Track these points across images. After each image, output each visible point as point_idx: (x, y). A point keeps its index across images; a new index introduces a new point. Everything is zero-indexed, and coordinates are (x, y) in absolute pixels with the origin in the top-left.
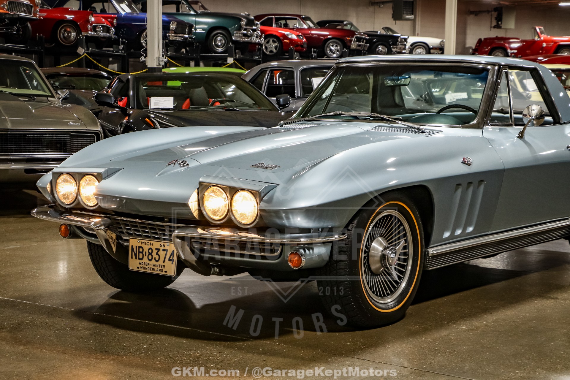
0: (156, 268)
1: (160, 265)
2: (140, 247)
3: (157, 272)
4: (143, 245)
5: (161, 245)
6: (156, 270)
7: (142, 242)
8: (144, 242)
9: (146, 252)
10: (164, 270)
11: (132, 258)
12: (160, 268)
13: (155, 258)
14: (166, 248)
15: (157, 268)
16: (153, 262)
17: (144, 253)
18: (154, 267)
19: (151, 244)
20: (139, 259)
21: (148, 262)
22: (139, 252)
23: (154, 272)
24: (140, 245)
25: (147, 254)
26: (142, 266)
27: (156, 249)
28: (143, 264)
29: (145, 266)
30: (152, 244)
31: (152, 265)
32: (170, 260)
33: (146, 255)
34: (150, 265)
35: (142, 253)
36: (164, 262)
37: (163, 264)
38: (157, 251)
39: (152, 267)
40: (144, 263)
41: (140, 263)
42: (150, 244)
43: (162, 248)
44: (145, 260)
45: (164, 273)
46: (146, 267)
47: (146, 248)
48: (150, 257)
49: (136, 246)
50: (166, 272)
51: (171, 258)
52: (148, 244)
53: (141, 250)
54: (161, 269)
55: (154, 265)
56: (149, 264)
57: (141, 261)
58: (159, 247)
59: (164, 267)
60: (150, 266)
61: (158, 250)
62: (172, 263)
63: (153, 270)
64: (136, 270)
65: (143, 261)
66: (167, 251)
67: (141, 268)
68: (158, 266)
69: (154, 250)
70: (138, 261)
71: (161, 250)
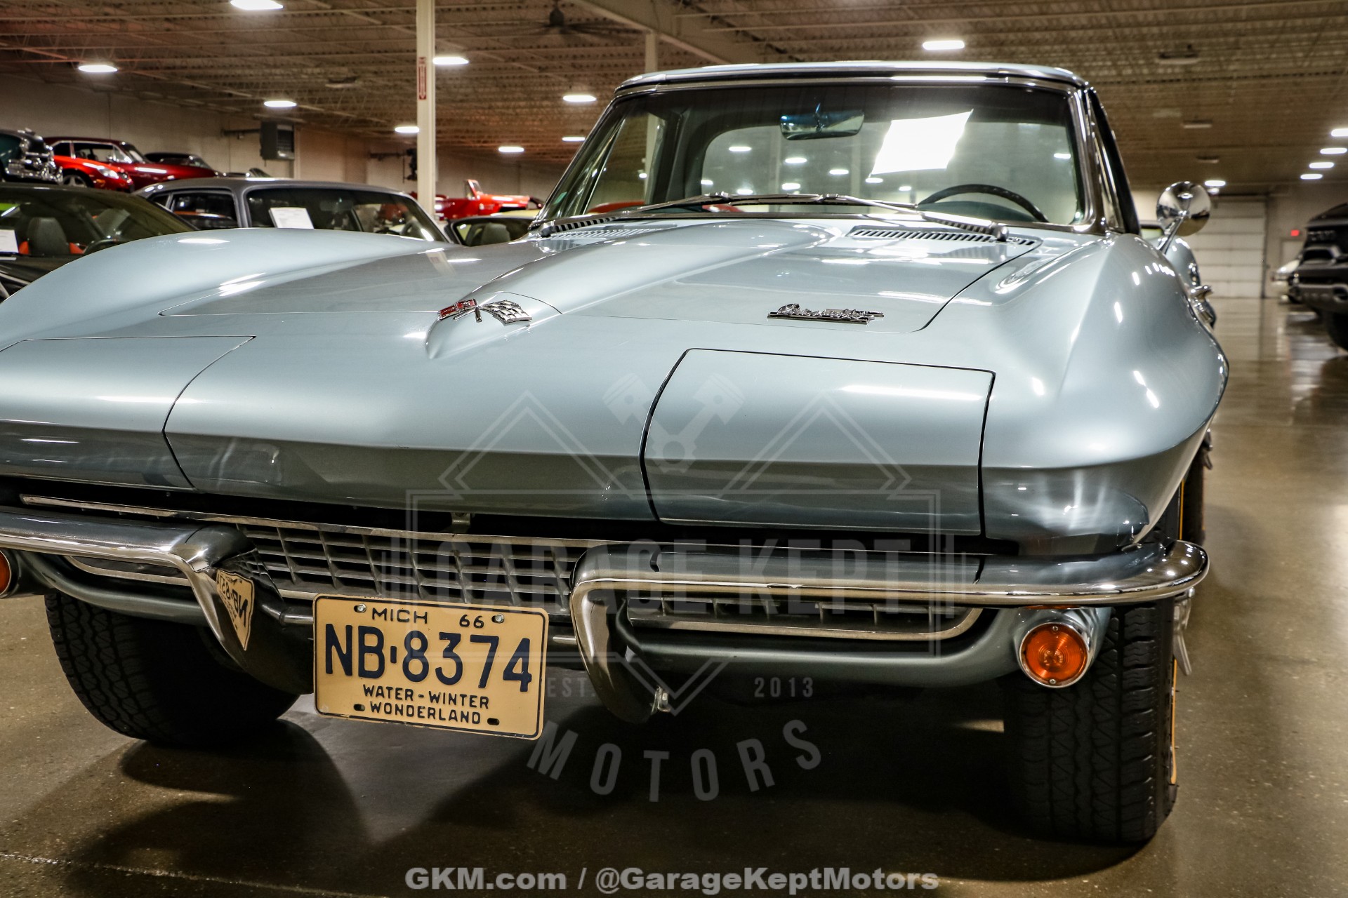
0: (446, 709)
1: (463, 696)
2: (364, 630)
3: (453, 724)
4: (379, 623)
5: (463, 619)
6: (446, 715)
7: (375, 611)
8: (385, 612)
9: (394, 650)
10: (485, 714)
11: (329, 670)
12: (467, 709)
13: (439, 671)
14: (489, 630)
15: (452, 707)
16: (432, 684)
17: (387, 652)
18: (434, 705)
19: (416, 617)
20: (364, 673)
21: (406, 684)
22: (364, 650)
23: (437, 722)
24: (366, 620)
25: (402, 654)
26: (377, 701)
27: (443, 636)
28: (382, 695)
29: (393, 702)
30: (425, 618)
31: (427, 697)
32: (509, 675)
33: (394, 660)
34: (415, 697)
35: (378, 650)
36: (483, 684)
37: (481, 693)
38: (447, 643)
39: (426, 703)
40: (390, 689)
41: (368, 691)
42: (411, 617)
43: (472, 631)
44: (394, 676)
45: (484, 726)
46: (400, 703)
47: (395, 634)
48: (416, 667)
49: (349, 629)
50: (493, 721)
51: (518, 669)
52: (403, 616)
53: (371, 641)
54: (472, 710)
55: (434, 698)
56: (410, 694)
57: (370, 683)
58: (455, 628)
59: (485, 702)
60: (417, 702)
61: (455, 639)
62: (524, 689)
63: (433, 715)
64: (351, 717)
65: (383, 682)
66: (494, 641)
67: (375, 708)
68: (455, 702)
69: (433, 639)
70: (358, 683)
71: (465, 639)
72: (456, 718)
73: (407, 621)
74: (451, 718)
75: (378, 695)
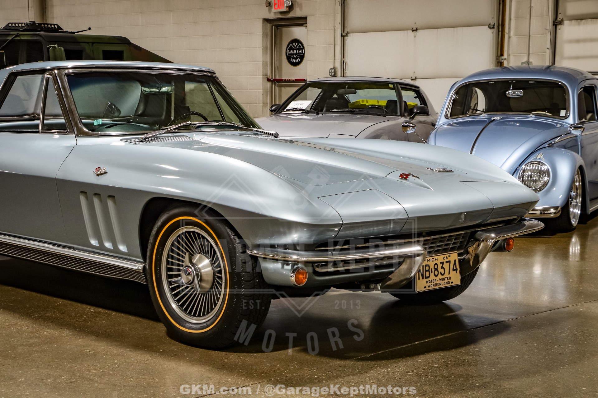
0: (443, 282)
1: (446, 278)
2: (426, 266)
4: (429, 263)
5: (444, 258)
6: (443, 284)
7: (427, 260)
8: (430, 260)
9: (432, 269)
10: (451, 281)
11: (419, 279)
12: (447, 281)
13: (441, 272)
14: (449, 259)
15: (444, 281)
16: (440, 277)
17: (430, 270)
18: (441, 282)
19: (435, 259)
20: (426, 278)
21: (435, 278)
22: (426, 271)
24: (426, 263)
25: (433, 270)
26: (429, 284)
27: (441, 263)
28: (430, 282)
29: (432, 283)
30: (437, 259)
32: (454, 270)
33: (432, 272)
35: (428, 271)
36: (449, 274)
37: (449, 276)
38: (442, 265)
39: (439, 282)
41: (427, 282)
42: (434, 260)
43: (446, 260)
44: (432, 277)
45: (451, 284)
46: (434, 283)
47: (432, 265)
48: (436, 273)
49: (423, 266)
50: (452, 283)
51: (455, 268)
52: (433, 260)
53: (427, 268)
55: (440, 280)
56: (436, 280)
57: (427, 280)
58: (442, 260)
59: (450, 278)
60: (438, 282)
61: (443, 263)
62: (457, 272)
63: (441, 284)
64: (424, 290)
65: (430, 279)
66: (449, 262)
67: (429, 286)
68: (444, 279)
69: (439, 264)
70: (425, 280)
71: (445, 263)
72: (445, 284)
73: (434, 261)
74: (444, 284)
75: (429, 282)
